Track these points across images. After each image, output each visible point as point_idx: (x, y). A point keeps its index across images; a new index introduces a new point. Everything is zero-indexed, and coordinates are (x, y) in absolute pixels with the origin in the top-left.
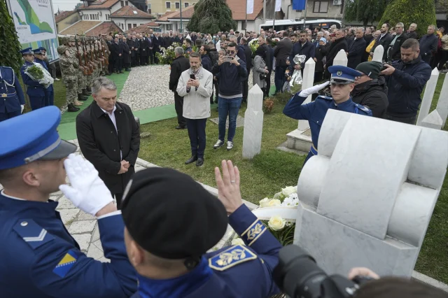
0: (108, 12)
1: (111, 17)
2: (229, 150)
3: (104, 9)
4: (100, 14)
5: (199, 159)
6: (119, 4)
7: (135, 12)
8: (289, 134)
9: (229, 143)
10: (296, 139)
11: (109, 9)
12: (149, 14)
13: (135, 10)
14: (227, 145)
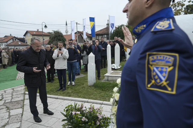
0: (6, 44)
1: (7, 45)
2: (73, 85)
3: (4, 42)
4: (1, 44)
5: (64, 88)
6: (12, 40)
7: (20, 43)
8: (105, 75)
9: (73, 83)
10: (108, 76)
11: (7, 42)
12: (26, 44)
13: (19, 42)
14: (72, 84)
